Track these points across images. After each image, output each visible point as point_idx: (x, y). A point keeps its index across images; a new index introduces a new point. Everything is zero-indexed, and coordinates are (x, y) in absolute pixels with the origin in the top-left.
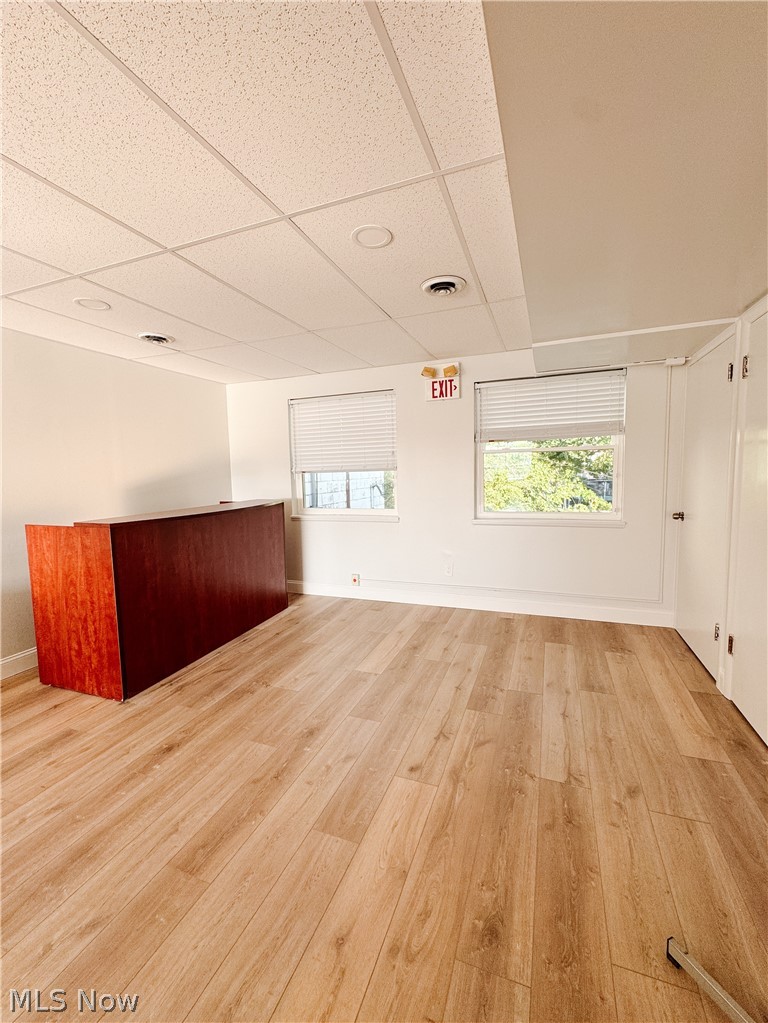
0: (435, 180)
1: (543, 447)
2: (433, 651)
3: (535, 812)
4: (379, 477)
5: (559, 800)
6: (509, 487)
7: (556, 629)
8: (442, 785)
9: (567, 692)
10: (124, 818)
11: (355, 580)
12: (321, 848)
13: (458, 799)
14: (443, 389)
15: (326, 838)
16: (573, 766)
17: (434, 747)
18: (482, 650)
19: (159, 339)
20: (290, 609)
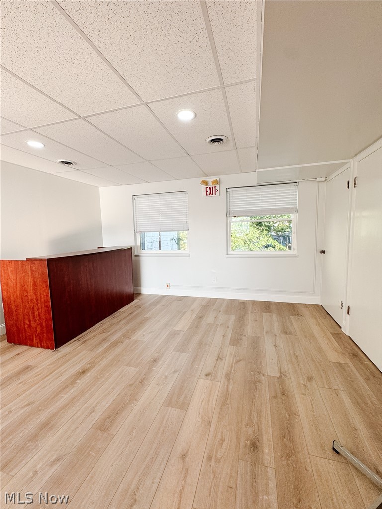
0: (221, 89)
1: (253, 220)
2: (210, 319)
3: (267, 391)
4: (174, 234)
5: (277, 385)
6: (237, 239)
7: (267, 306)
8: (222, 381)
9: (276, 336)
10: (65, 407)
11: (168, 286)
12: (168, 414)
13: (231, 387)
14: (211, 191)
15: (169, 410)
16: (282, 369)
17: (216, 364)
18: (233, 318)
19: (68, 163)
20: (135, 301)
